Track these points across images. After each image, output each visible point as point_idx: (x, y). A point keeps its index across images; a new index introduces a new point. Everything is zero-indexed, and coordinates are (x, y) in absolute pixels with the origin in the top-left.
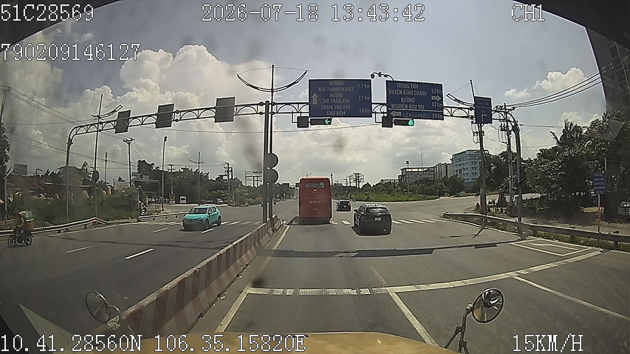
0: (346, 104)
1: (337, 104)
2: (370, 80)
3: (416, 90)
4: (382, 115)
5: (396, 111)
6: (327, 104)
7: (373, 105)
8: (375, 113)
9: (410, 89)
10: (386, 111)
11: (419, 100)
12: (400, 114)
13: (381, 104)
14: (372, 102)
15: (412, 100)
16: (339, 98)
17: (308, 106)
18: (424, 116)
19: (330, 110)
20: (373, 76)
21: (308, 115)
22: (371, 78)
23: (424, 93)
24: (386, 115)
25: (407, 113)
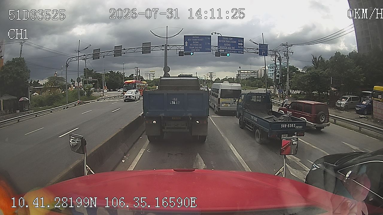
0: (200, 46)
1: (196, 46)
2: (211, 36)
3: (231, 40)
4: (216, 51)
5: (222, 49)
6: (191, 46)
7: (212, 47)
8: (213, 50)
9: (228, 40)
10: (217, 49)
11: (232, 45)
12: (223, 51)
13: (215, 46)
14: (212, 45)
15: (229, 45)
16: (197, 44)
17: (183, 47)
18: (234, 52)
19: (193, 49)
20: (212, 34)
21: (183, 51)
22: (211, 35)
23: (235, 42)
24: (217, 51)
25: (227, 51)
